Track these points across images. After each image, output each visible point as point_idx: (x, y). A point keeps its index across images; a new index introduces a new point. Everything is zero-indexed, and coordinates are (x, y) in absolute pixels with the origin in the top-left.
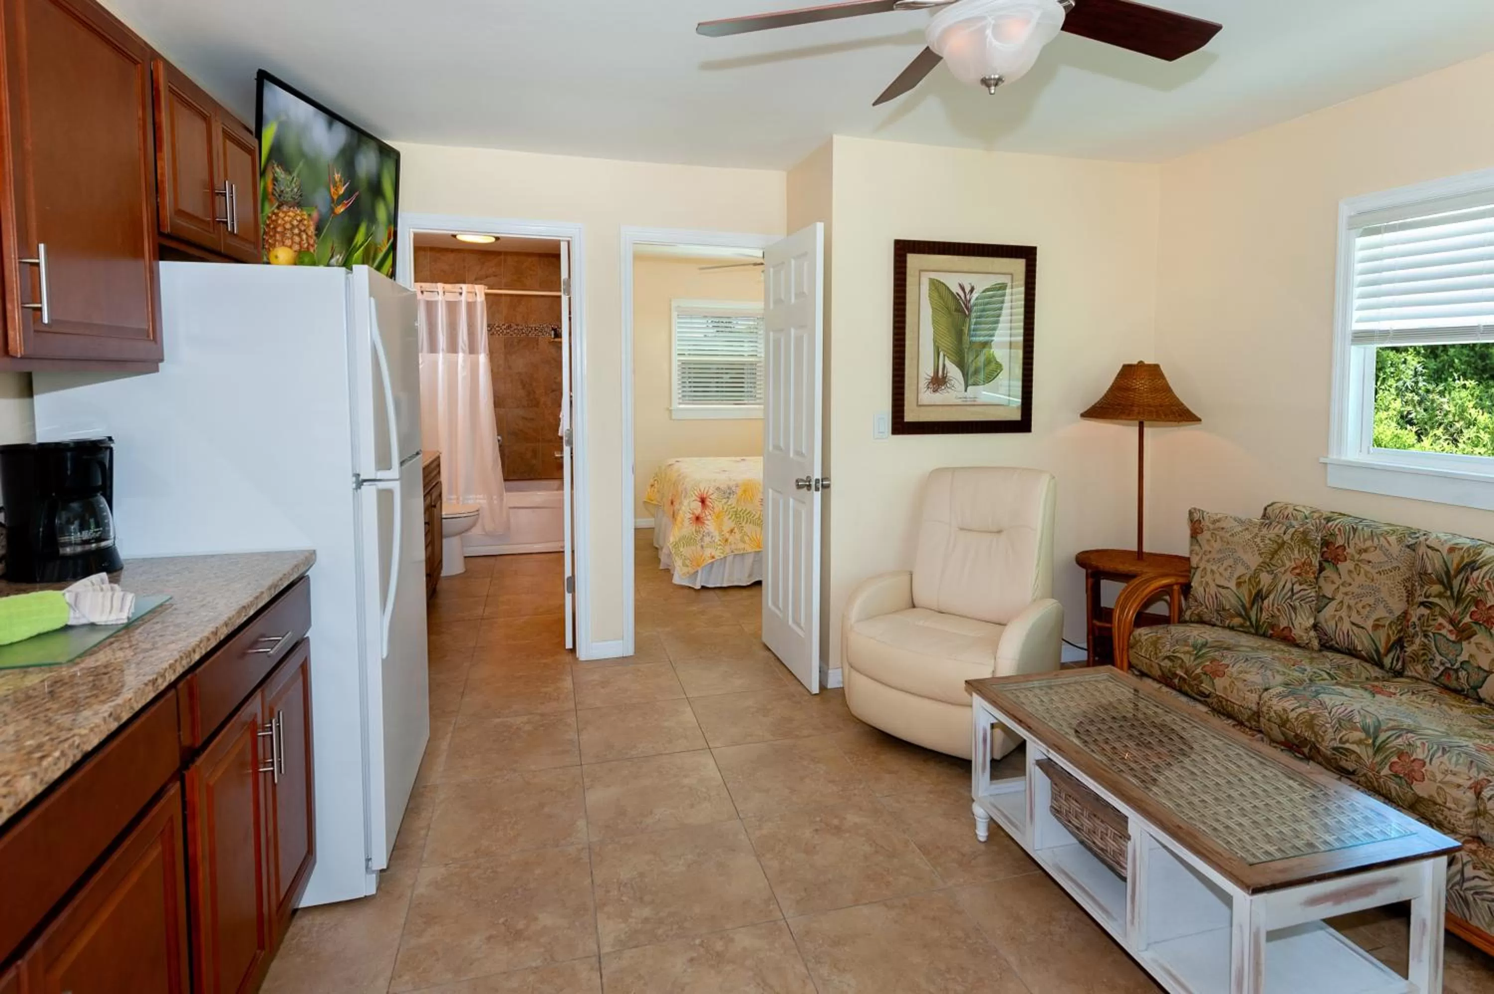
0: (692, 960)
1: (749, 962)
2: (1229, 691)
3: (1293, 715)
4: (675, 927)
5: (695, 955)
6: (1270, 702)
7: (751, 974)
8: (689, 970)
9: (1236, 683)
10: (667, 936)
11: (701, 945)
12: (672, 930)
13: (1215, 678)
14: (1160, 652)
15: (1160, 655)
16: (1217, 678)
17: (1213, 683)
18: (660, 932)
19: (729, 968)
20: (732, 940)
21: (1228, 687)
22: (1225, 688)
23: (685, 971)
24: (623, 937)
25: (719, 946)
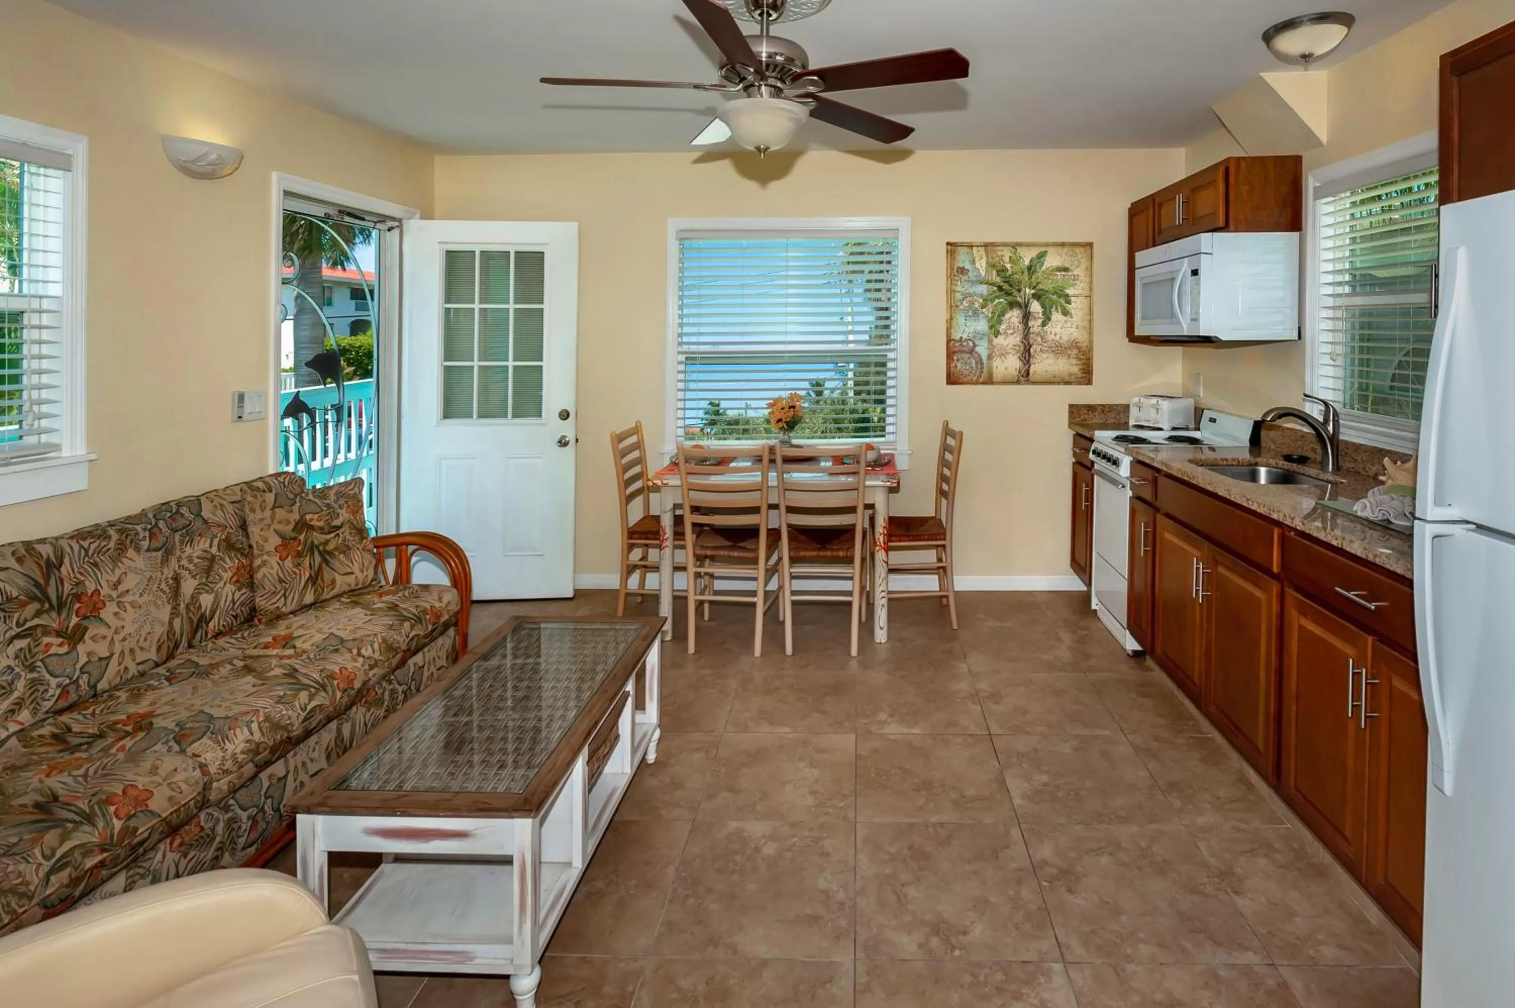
0: (965, 933)
1: (908, 918)
2: (178, 795)
3: (257, 736)
4: (982, 979)
5: (961, 938)
6: (229, 752)
7: (910, 907)
8: (968, 923)
9: (174, 780)
10: (990, 968)
11: (953, 948)
12: (986, 976)
13: (147, 805)
14: (27, 884)
15: (32, 888)
16: (149, 802)
17: (151, 812)
18: (999, 976)
19: (929, 917)
20: (920, 946)
21: (173, 793)
22: (170, 799)
23: (972, 923)
24: (1042, 980)
25: (935, 942)
